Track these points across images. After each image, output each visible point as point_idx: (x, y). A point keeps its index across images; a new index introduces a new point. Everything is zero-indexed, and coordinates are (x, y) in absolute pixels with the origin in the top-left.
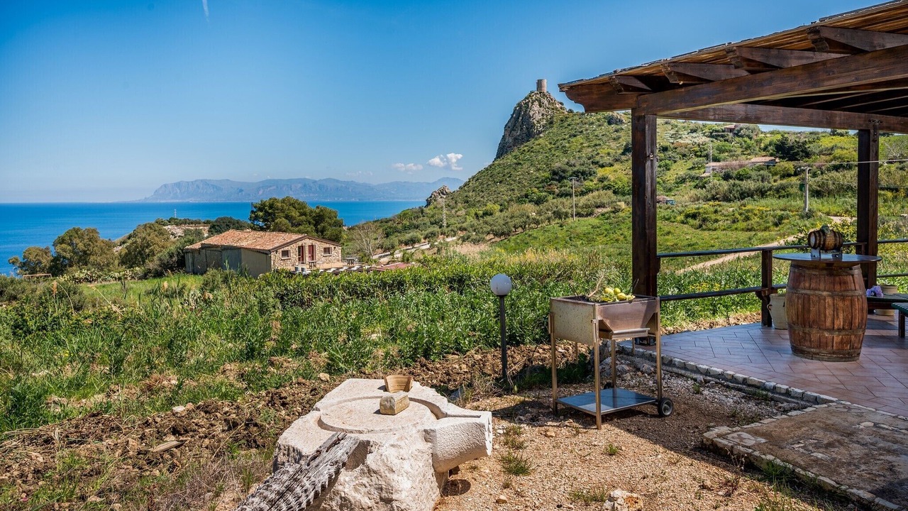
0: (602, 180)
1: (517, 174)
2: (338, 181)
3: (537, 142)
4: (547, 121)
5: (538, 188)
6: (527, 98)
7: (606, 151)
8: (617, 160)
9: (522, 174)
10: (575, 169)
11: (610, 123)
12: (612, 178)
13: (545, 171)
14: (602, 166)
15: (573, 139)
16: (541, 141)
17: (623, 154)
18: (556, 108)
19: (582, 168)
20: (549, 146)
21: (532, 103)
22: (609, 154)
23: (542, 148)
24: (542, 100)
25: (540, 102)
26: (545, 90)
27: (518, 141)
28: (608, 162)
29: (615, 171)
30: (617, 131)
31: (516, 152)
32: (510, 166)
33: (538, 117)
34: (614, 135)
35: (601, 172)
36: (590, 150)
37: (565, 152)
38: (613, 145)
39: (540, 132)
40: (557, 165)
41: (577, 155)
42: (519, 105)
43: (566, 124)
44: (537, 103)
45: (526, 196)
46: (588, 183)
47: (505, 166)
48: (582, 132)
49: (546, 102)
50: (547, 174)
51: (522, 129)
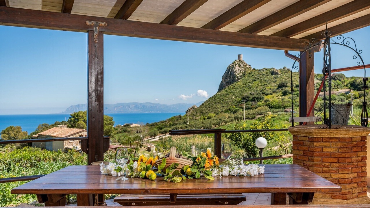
0: (266, 101)
1: (227, 99)
2: (152, 104)
3: (237, 84)
4: (242, 74)
5: (235, 106)
6: (233, 63)
7: (269, 87)
8: (274, 92)
9: (229, 99)
10: (254, 96)
11: (272, 74)
12: (271, 100)
13: (239, 97)
14: (267, 95)
15: (254, 82)
16: (239, 83)
17: (277, 89)
18: (247, 68)
19: (256, 96)
20: (242, 86)
21: (235, 66)
22: (270, 89)
23: (239, 87)
24: (240, 64)
25: (239, 65)
26: (242, 59)
27: (228, 83)
28: (270, 93)
29: (273, 97)
30: (275, 78)
31: (227, 89)
32: (224, 95)
33: (238, 72)
34: (274, 80)
35: (266, 97)
36: (262, 87)
37: (250, 88)
38: (273, 84)
39: (239, 79)
40: (245, 94)
41: (255, 89)
42: (229, 66)
43: (251, 75)
44: (237, 65)
45: (230, 109)
46: (259, 103)
47: (221, 95)
48: (258, 79)
49: (242, 65)
50: (240, 99)
51: (230, 78)
